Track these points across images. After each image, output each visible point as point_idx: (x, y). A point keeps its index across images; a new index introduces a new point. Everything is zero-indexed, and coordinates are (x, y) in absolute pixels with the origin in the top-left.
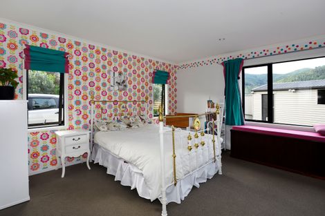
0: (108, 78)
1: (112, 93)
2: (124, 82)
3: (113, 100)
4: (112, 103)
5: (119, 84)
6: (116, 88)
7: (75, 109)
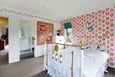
0: (84, 27)
1: (86, 33)
2: (91, 27)
3: (86, 36)
4: (86, 37)
5: (89, 28)
6: (87, 30)
7: (73, 39)
